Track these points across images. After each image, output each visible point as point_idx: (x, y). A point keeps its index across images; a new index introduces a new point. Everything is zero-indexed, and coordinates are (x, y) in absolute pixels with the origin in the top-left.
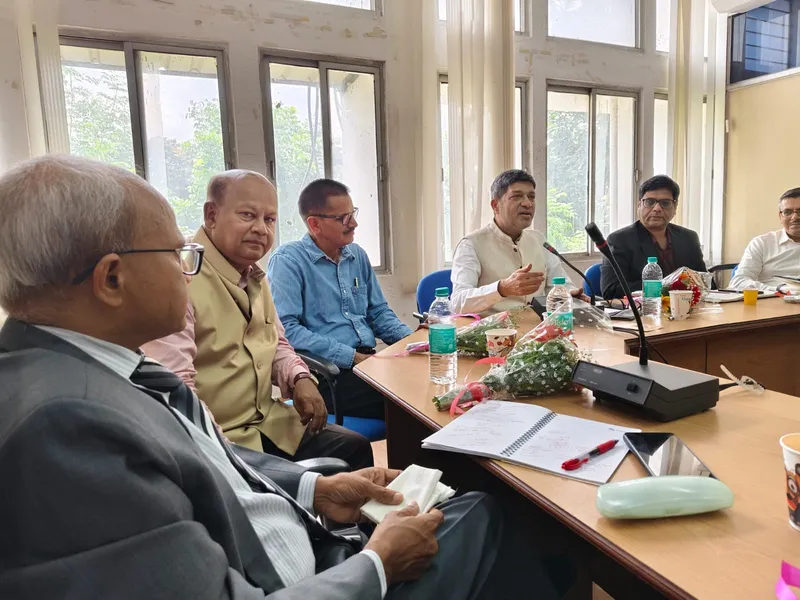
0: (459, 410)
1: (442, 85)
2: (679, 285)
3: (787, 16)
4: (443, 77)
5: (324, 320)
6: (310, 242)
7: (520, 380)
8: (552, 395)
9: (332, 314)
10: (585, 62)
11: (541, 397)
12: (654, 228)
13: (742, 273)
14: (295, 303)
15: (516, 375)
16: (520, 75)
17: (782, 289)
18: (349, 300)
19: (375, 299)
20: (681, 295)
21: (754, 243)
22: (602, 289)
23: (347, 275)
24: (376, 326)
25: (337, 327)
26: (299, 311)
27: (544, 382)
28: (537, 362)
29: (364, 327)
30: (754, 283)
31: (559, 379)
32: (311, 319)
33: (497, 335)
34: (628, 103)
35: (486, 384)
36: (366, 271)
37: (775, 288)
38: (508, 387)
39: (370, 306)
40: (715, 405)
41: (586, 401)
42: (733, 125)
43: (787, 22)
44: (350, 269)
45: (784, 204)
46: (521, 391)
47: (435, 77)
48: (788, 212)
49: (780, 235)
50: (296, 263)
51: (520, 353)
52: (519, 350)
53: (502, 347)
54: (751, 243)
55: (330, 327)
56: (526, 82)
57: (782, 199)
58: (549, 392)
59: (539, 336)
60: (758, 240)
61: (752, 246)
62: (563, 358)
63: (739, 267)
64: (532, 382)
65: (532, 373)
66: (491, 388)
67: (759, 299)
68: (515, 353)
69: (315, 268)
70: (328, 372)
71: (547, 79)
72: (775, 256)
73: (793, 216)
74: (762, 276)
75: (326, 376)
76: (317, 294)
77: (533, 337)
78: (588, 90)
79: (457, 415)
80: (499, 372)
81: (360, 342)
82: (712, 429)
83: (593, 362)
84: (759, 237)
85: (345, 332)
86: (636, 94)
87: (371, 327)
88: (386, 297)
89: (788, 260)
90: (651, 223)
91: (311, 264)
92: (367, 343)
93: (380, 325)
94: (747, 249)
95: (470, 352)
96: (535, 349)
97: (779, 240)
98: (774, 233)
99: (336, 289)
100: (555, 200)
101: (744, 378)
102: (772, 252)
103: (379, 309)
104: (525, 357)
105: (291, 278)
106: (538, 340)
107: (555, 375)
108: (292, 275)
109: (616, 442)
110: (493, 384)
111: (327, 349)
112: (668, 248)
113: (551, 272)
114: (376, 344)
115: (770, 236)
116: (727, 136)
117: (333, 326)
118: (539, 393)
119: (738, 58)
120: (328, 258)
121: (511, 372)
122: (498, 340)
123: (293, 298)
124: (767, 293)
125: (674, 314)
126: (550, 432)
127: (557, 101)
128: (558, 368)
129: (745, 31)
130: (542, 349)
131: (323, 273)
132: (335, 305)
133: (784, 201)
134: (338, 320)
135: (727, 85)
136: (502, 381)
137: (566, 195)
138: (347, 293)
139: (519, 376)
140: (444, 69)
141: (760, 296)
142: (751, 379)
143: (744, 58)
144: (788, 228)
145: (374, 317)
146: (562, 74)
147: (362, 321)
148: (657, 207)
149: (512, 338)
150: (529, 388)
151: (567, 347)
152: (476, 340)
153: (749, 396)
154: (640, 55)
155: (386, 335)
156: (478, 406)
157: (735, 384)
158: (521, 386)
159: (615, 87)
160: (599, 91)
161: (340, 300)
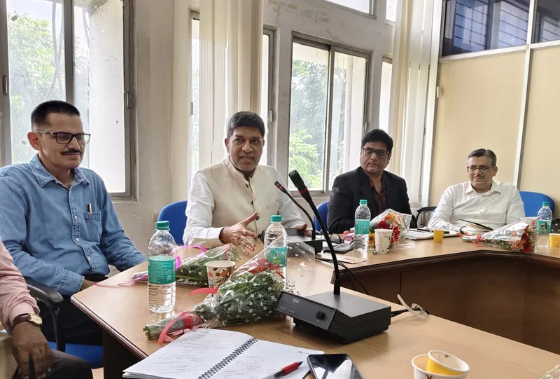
0: (169, 338)
1: (193, 21)
2: (383, 225)
3: (486, 7)
4: (194, 14)
5: (51, 246)
6: (38, 165)
7: (230, 309)
8: (259, 322)
9: (61, 239)
10: (326, 20)
11: (249, 324)
12: (371, 173)
13: (438, 215)
14: (18, 229)
15: (226, 305)
16: (268, 24)
17: (463, 230)
18: (80, 226)
19: (111, 225)
20: (383, 233)
21: (448, 192)
22: (328, 223)
23: (80, 200)
24: (110, 253)
25: (65, 253)
26: (22, 236)
27: (251, 311)
28: (247, 293)
29: (96, 254)
30: (445, 224)
31: (265, 308)
32: (36, 245)
33: (216, 266)
34: (361, 62)
35: (198, 313)
36: (102, 198)
37: (458, 229)
38: (218, 316)
39: (105, 233)
40: (387, 328)
41: (288, 327)
42: (442, 91)
43: (486, 12)
44: (84, 194)
45: (471, 161)
46: (230, 319)
47: (186, 13)
48: (473, 167)
49: (466, 187)
50: (20, 187)
51: (234, 284)
52: (233, 281)
53: (221, 277)
54: (446, 191)
55: (56, 254)
56: (274, 31)
57: (470, 157)
58: (256, 320)
59: (251, 268)
60: (451, 189)
61: (447, 194)
62: (270, 289)
63: (436, 210)
64: (240, 311)
65: (241, 303)
66: (202, 317)
67: (445, 237)
68: (230, 283)
69: (42, 192)
70: (50, 301)
71: (293, 31)
72: (462, 202)
73: (477, 171)
74: (452, 219)
75: (48, 304)
76: (44, 219)
77: (246, 269)
78: (328, 47)
79: (166, 342)
80: (211, 302)
81: (90, 270)
82: (383, 349)
83: (295, 293)
84: (452, 187)
85: (74, 259)
86: (368, 55)
87: (105, 254)
88: (122, 224)
89: (471, 206)
90: (369, 169)
91: (39, 188)
92: (98, 271)
93: (115, 253)
94: (443, 196)
95: (194, 281)
96: (246, 281)
97: (466, 190)
98: (463, 184)
99: (66, 215)
100: (302, 141)
101: (414, 305)
102: (461, 199)
103: (115, 236)
104: (236, 288)
105: (14, 202)
106: (251, 271)
107: (262, 304)
108: (15, 198)
109: (300, 363)
110: (204, 313)
111: (53, 276)
112: (382, 191)
113: (283, 208)
114: (109, 271)
115: (460, 187)
116: (437, 100)
117: (61, 252)
118: (247, 321)
119: (449, 35)
120: (58, 182)
121: (221, 302)
122: (217, 271)
123: (16, 224)
124: (452, 233)
125: (377, 249)
126: (247, 357)
127: (301, 52)
128: (265, 299)
129: (455, 14)
130: (252, 281)
131: (53, 198)
132: (64, 231)
133: (471, 159)
134: (67, 246)
135: (439, 57)
136: (212, 311)
137: (311, 137)
138: (79, 219)
139: (229, 306)
140: (196, 6)
141: (446, 235)
142: (418, 306)
143: (453, 36)
144: (472, 180)
145: (109, 244)
146: (306, 29)
147: (94, 248)
148: (373, 156)
149: (230, 270)
150: (238, 316)
151: (274, 279)
152: (199, 271)
153: (416, 320)
154: (373, 21)
155: (119, 262)
156: (189, 334)
157: (407, 311)
158: (230, 314)
159: (350, 47)
160: (336, 48)
161: (71, 226)
